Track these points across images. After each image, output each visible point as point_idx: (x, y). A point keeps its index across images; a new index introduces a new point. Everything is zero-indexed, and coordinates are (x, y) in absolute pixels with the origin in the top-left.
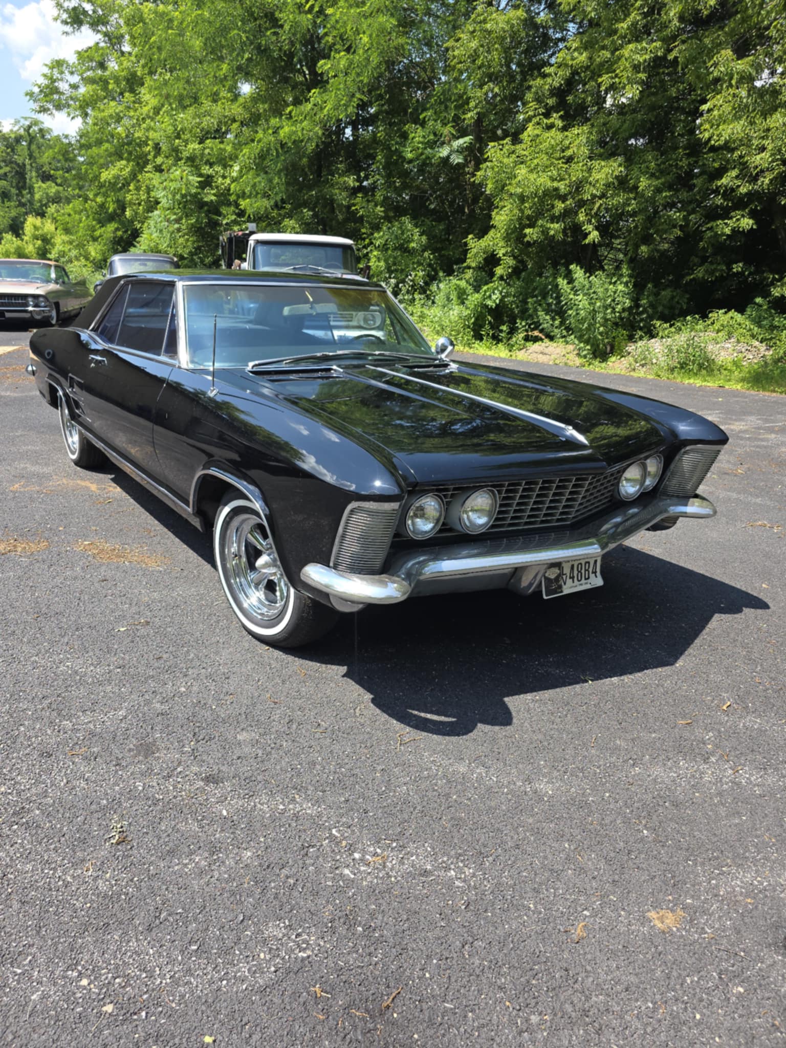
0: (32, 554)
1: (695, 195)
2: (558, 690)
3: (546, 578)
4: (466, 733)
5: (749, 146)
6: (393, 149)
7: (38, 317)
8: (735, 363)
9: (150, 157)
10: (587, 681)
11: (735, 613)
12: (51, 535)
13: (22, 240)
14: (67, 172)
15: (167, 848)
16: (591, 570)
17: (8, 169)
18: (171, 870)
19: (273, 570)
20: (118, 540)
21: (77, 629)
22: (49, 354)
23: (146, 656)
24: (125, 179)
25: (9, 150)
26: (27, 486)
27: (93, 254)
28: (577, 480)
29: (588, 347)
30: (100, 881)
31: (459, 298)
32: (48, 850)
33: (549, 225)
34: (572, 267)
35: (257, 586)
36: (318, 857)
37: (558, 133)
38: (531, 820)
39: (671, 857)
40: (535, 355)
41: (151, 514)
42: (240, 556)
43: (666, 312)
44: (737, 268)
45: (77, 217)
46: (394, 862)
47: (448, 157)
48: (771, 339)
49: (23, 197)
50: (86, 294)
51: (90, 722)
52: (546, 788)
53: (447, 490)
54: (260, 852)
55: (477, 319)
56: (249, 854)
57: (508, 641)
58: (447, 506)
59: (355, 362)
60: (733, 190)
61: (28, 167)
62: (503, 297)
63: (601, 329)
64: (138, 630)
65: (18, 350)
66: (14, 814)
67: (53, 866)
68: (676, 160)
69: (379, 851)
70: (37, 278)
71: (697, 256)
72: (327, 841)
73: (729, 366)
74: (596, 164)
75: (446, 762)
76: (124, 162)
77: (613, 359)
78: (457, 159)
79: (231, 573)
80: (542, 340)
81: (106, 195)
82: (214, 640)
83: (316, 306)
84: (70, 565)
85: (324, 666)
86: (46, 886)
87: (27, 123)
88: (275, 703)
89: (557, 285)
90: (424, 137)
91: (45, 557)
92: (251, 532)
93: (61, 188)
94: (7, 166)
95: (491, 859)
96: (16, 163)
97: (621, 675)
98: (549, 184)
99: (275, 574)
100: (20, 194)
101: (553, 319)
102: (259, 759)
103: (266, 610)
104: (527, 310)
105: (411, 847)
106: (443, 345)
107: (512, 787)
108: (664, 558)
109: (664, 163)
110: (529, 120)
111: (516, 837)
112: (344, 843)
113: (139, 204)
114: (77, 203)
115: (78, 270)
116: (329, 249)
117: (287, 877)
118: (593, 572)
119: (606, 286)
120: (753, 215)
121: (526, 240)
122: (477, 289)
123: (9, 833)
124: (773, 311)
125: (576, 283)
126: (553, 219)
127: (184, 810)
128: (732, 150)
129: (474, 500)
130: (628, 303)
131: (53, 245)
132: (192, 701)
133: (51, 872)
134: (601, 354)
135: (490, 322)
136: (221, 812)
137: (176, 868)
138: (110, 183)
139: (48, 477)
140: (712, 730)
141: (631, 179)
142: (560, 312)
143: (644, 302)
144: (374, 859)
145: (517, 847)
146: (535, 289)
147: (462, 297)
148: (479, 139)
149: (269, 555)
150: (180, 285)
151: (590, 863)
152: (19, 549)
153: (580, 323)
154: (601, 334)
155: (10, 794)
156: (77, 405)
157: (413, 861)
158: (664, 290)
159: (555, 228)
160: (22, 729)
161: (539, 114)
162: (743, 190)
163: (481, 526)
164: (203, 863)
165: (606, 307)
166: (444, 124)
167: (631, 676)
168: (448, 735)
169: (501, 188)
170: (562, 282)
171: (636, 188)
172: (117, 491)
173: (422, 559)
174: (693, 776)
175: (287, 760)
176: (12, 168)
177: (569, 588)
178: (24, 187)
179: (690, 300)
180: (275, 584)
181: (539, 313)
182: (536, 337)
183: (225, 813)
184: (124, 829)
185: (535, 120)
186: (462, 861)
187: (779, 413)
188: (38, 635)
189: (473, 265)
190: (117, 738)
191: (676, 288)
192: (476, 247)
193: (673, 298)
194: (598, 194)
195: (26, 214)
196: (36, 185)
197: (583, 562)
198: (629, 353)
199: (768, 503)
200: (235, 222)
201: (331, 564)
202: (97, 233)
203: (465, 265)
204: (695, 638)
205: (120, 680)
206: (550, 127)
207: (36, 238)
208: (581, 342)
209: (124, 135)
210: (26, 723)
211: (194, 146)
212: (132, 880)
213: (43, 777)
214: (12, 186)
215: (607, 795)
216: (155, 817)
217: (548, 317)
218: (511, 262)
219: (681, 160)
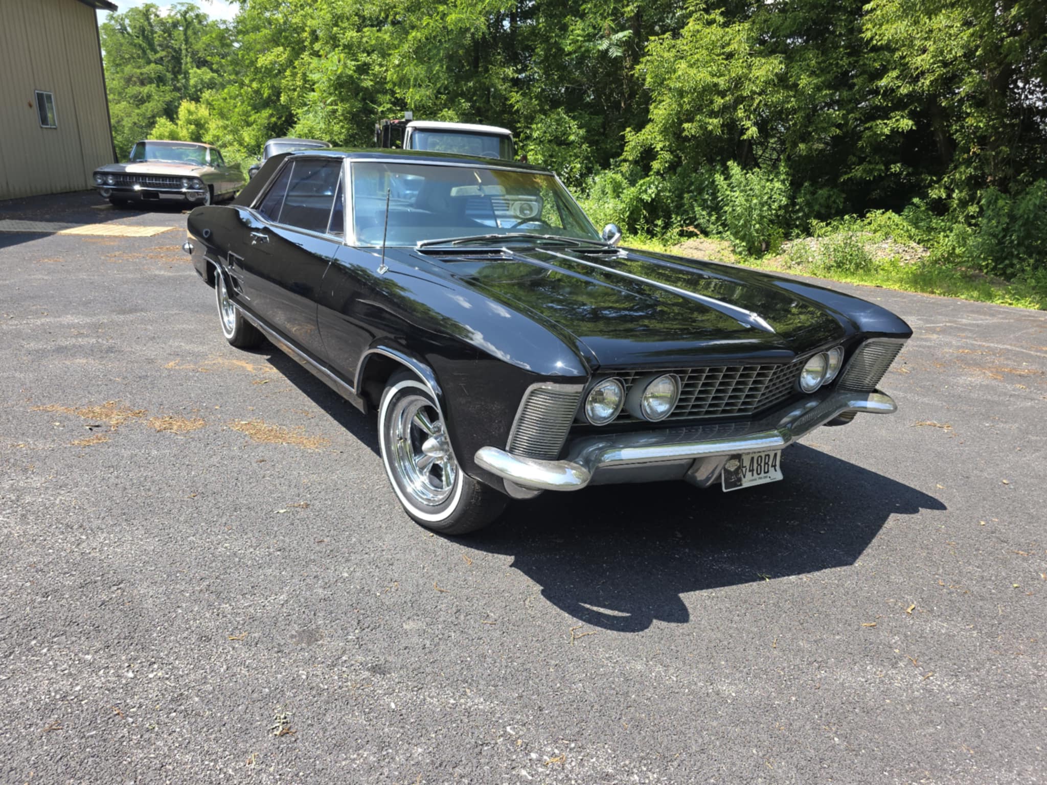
0: (188, 432)
1: (854, 94)
2: (734, 587)
3: (726, 471)
4: (642, 630)
5: (911, 46)
6: (553, 41)
7: (192, 199)
8: (892, 263)
9: (306, 44)
10: (763, 579)
11: (911, 513)
12: (207, 414)
13: (177, 124)
14: (223, 58)
15: (334, 742)
16: (770, 463)
17: (163, 54)
18: (338, 765)
19: (440, 454)
20: (275, 421)
21: (235, 510)
22: (207, 233)
23: (306, 540)
24: (281, 65)
25: (166, 35)
26: (182, 364)
27: (247, 139)
28: (762, 368)
29: (744, 244)
30: (264, 776)
31: (614, 191)
32: (208, 740)
33: (707, 120)
34: (730, 163)
35: (421, 470)
36: (492, 756)
37: (719, 29)
38: (715, 724)
39: (866, 767)
40: (691, 251)
41: (309, 395)
42: (406, 439)
43: (823, 211)
44: (896, 168)
45: (233, 101)
46: (573, 764)
47: (607, 51)
48: (929, 240)
49: (178, 81)
50: (240, 178)
51: (250, 606)
52: (728, 689)
53: (628, 374)
54: (431, 749)
55: (631, 213)
56: (420, 750)
57: (679, 535)
58: (627, 391)
59: (525, 245)
60: (892, 90)
61: (184, 52)
62: (659, 192)
63: (757, 226)
64: (297, 512)
65: (172, 231)
66: (172, 700)
67: (214, 757)
68: (837, 59)
69: (556, 751)
70: (193, 161)
71: (854, 155)
72: (502, 739)
73: (887, 266)
74: (756, 61)
75: (622, 659)
76: (281, 49)
77: (768, 256)
78: (615, 53)
79: (395, 455)
80: (696, 235)
81: (261, 81)
82: (377, 524)
83: (485, 187)
84: (226, 444)
85: (490, 554)
86: (206, 778)
87: (184, 9)
88: (442, 592)
89: (714, 181)
90: (583, 30)
91: (201, 436)
92: (418, 415)
93: (215, 75)
94: (163, 50)
95: (675, 764)
96: (172, 48)
97: (799, 574)
98: (709, 79)
99: (441, 458)
100: (175, 79)
101: (710, 215)
102: (427, 650)
103: (431, 495)
104: (682, 205)
105: (590, 749)
106: (610, 231)
107: (693, 687)
108: (834, 455)
109: (824, 62)
110: (690, 15)
111: (700, 741)
112: (520, 742)
113: (295, 90)
114: (233, 89)
115: (231, 155)
116: (485, 138)
117: (462, 777)
118: (774, 466)
119: (763, 182)
120: (912, 115)
121: (684, 134)
122: (633, 183)
123: (167, 721)
124: (930, 213)
125: (733, 180)
126: (712, 114)
127: (350, 701)
128: (893, 51)
129: (656, 386)
130: (784, 201)
131: (207, 130)
132: (355, 587)
133: (212, 764)
134: (756, 251)
135: (645, 217)
136: (388, 705)
137: (344, 763)
138: (266, 68)
139: (204, 356)
140: (898, 633)
141: (791, 77)
142: (716, 208)
143: (799, 200)
144: (553, 760)
145: (703, 751)
146: (691, 184)
147: (617, 191)
148: (637, 33)
149: (436, 438)
150: (347, 162)
151: (780, 771)
152: (175, 427)
153: (736, 220)
154: (757, 231)
155: (167, 679)
156: (236, 284)
157: (593, 763)
158: (820, 188)
159: (714, 123)
160: (180, 611)
161: (700, 10)
162: (904, 91)
163: (662, 413)
164: (372, 758)
165: (762, 204)
166: (604, 18)
167: (809, 575)
168: (623, 630)
169: (661, 82)
170: (719, 178)
171: (796, 85)
172: (273, 372)
173: (601, 445)
174: (883, 681)
175: (456, 651)
176: (168, 52)
177: (749, 481)
178: (179, 72)
179: (846, 200)
180: (441, 469)
181: (696, 209)
182: (692, 232)
183: (393, 706)
184: (288, 719)
185: (695, 16)
186: (645, 765)
187: (940, 314)
188: (195, 515)
189: (631, 158)
190: (278, 624)
191: (832, 188)
192: (634, 140)
193: (829, 197)
194: (758, 90)
195: (181, 98)
196: (190, 71)
197: (763, 455)
198: (784, 251)
199: (936, 402)
200: (390, 110)
201: (507, 448)
202: (251, 119)
203: (622, 157)
204: (873, 538)
205: (281, 563)
206: (710, 23)
207: (189, 122)
208: (737, 239)
209: (281, 21)
210: (184, 605)
211: (352, 34)
212: (297, 775)
213: (202, 662)
214: (168, 71)
215: (794, 699)
216: (320, 708)
217: (704, 213)
218: (668, 156)
219: (841, 60)
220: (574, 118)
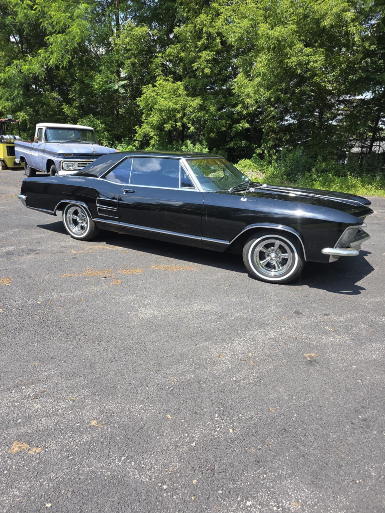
11: (367, 256)
34: (187, 142)
37: (171, 84)
44: (244, 142)
47: (117, 89)
48: (263, 170)
60: (240, 112)
78: (122, 91)
79: (255, 262)
90: (102, 78)
92: (263, 247)
98: (173, 106)
121: (165, 129)
124: (259, 159)
141: (206, 106)
159: (179, 125)
166: (112, 74)
169: (148, 105)
185: (159, 77)
189: (139, 139)
192: (141, 131)
201: (334, 247)
203: (134, 139)
204: (369, 263)
206: (166, 81)
218: (158, 138)
220: (98, 119)
